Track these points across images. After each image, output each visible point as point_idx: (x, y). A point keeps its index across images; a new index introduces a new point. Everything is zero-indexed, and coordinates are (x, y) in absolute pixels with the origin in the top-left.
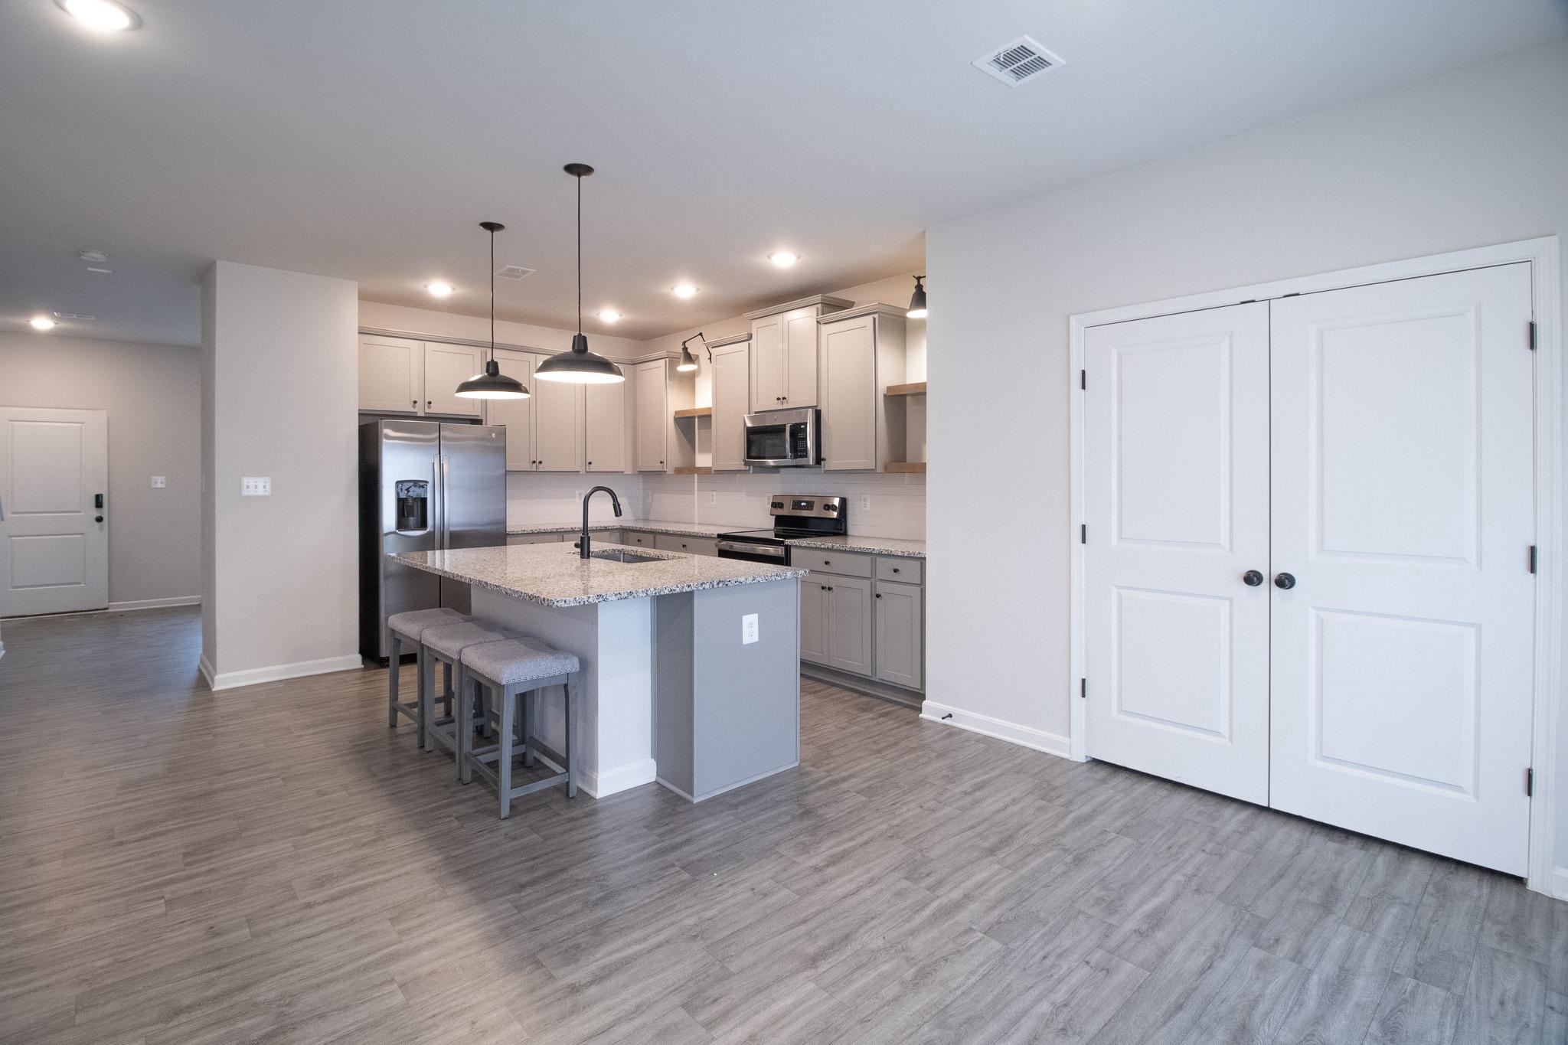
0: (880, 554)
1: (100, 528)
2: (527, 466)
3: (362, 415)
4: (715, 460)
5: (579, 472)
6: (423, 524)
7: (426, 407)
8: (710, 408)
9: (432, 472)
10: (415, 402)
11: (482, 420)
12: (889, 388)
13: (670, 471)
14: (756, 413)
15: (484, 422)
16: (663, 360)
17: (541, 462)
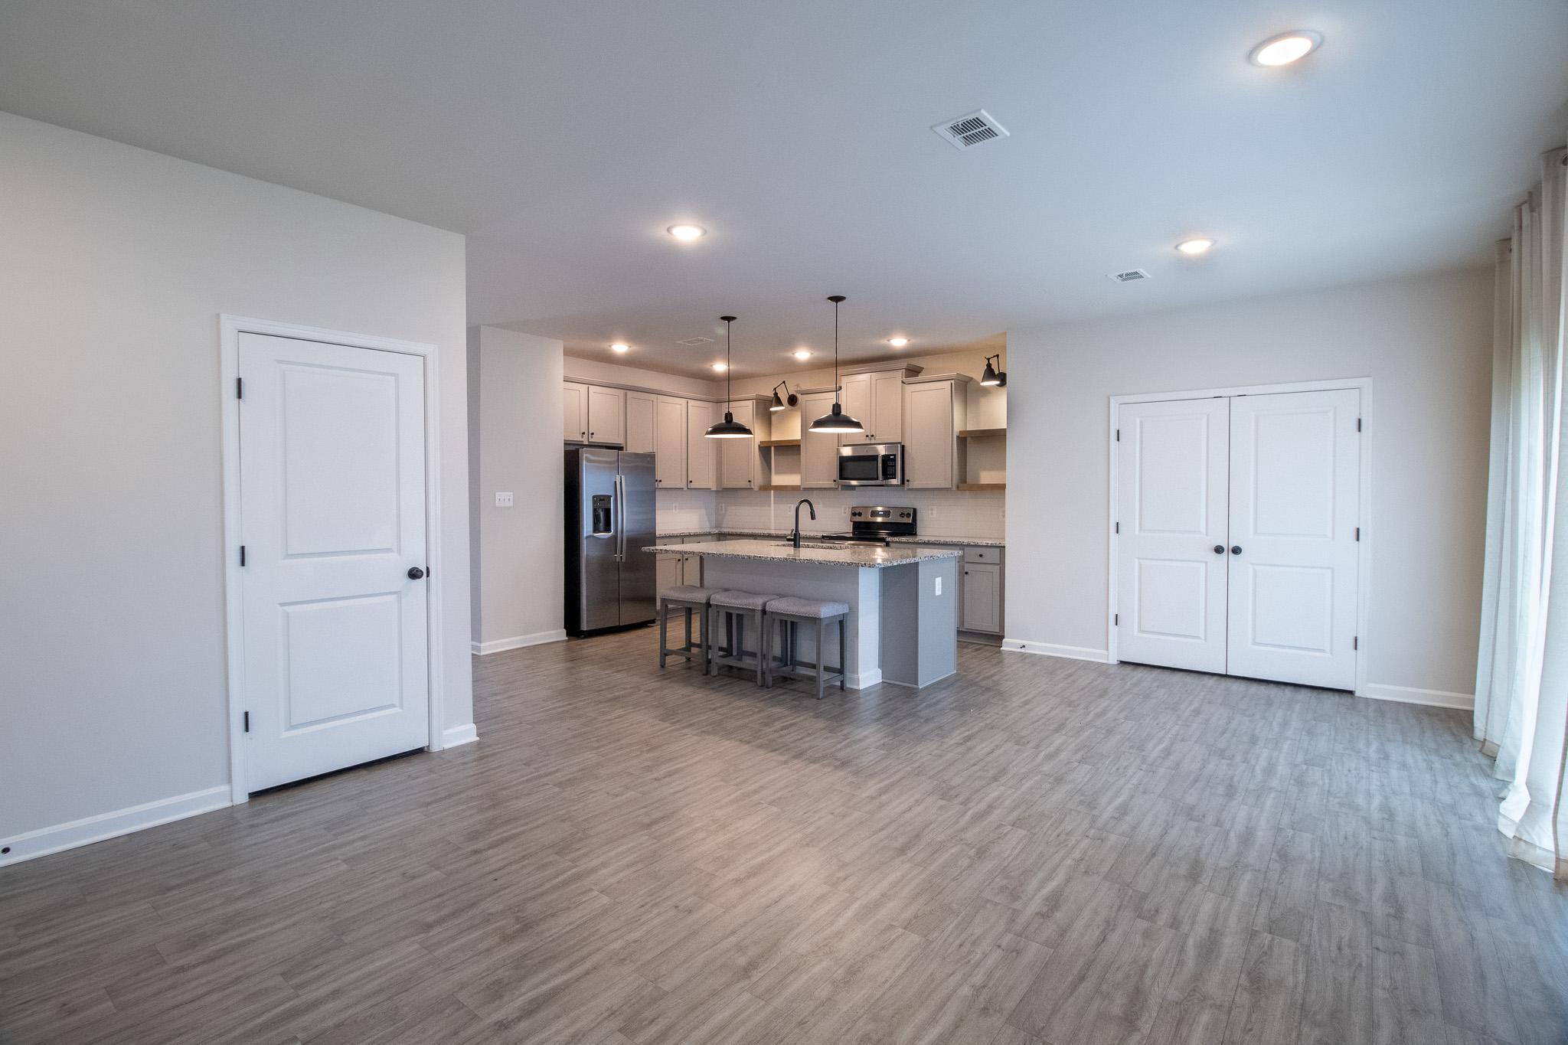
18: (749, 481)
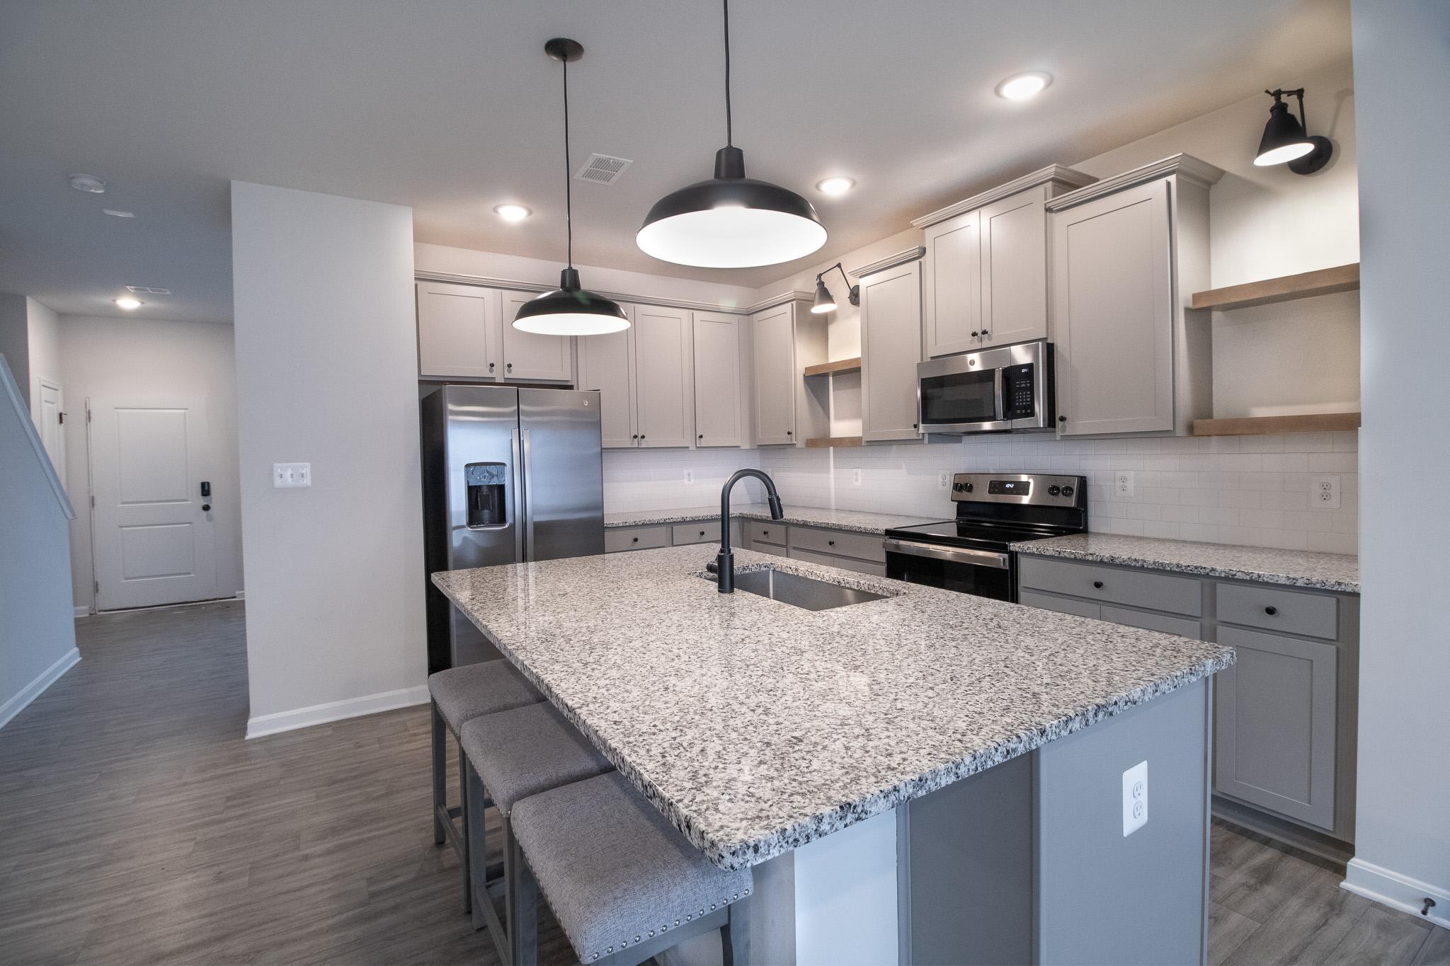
0: (1230, 579)
1: (207, 516)
2: (627, 443)
3: (423, 383)
4: (866, 428)
5: (688, 447)
6: (502, 519)
7: (506, 371)
8: (857, 360)
9: (510, 454)
10: (492, 365)
11: (573, 386)
12: (1196, 297)
13: (800, 444)
14: (932, 358)
15: (575, 387)
16: (790, 304)
17: (643, 437)
18: (789, 433)
